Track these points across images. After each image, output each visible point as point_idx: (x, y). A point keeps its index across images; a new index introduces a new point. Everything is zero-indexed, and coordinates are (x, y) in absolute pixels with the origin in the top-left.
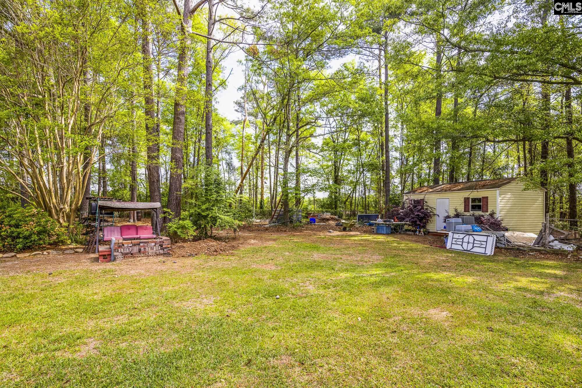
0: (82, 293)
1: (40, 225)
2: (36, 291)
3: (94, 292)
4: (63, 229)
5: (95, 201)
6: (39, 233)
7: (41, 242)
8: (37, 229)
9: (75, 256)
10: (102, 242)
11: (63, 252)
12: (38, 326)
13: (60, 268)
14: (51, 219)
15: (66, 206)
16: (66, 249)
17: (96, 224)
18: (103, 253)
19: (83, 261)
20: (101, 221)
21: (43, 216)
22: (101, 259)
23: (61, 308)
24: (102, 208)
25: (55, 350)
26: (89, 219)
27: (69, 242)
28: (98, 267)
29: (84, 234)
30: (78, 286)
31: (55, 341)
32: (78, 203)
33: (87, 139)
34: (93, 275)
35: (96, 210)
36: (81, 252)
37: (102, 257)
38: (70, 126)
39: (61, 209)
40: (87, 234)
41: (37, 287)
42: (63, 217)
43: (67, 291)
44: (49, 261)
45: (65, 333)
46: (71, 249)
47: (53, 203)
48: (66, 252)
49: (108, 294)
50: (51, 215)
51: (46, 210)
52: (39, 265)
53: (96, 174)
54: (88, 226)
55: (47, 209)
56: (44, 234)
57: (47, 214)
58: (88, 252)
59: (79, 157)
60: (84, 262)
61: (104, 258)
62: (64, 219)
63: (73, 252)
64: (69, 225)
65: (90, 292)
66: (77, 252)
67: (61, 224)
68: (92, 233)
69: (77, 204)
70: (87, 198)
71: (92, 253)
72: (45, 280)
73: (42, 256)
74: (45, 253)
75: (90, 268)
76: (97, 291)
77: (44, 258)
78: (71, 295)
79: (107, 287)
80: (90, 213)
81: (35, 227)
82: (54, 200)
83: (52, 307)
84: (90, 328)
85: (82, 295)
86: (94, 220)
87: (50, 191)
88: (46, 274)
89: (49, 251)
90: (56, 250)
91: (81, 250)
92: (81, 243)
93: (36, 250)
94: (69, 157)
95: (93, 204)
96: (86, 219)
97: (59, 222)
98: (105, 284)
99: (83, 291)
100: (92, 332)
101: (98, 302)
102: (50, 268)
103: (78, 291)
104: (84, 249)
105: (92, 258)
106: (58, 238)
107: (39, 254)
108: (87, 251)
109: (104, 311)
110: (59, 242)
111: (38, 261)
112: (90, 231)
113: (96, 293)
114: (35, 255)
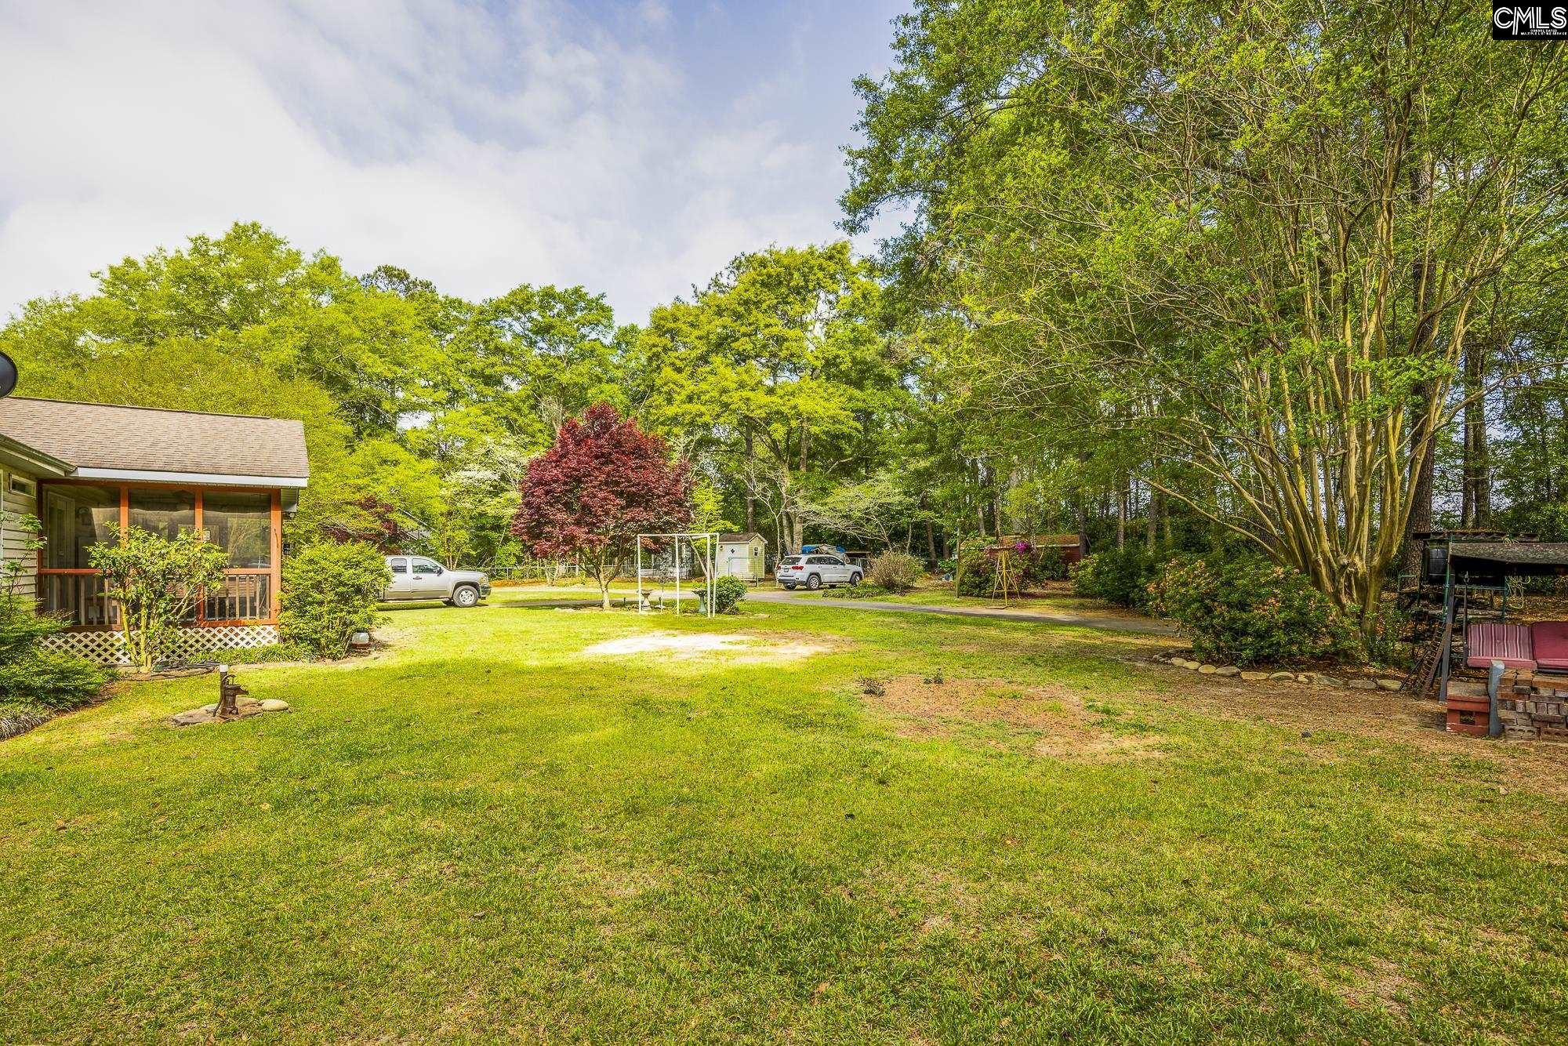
0: (1383, 810)
1: (1290, 607)
2: (1268, 771)
3: (1420, 820)
4: (1347, 622)
5: (1440, 542)
6: (1289, 625)
7: (1295, 648)
8: (1282, 615)
9: (1377, 699)
10: (1459, 667)
11: (1346, 684)
12: (1257, 861)
13: (1332, 724)
14: (1318, 594)
15: (1357, 560)
16: (1356, 676)
17: (1443, 611)
18: (1460, 706)
19: (1399, 716)
20: (1459, 603)
21: (1299, 586)
22: (1452, 723)
23: (1318, 835)
24: (1461, 564)
25: (1286, 945)
26: (1424, 597)
27: (1364, 657)
28: (1440, 745)
29: (1406, 639)
30: (1374, 789)
31: (1289, 921)
32: (1390, 551)
33: (1416, 362)
34: (1420, 766)
35: (1444, 571)
36: (1396, 691)
37: (1458, 717)
38: (1367, 341)
39: (1344, 567)
40: (1416, 638)
41: (1270, 761)
42: (1349, 587)
43: (1342, 794)
44: (1309, 701)
45: (1316, 909)
46: (1368, 676)
47: (1323, 553)
48: (1353, 683)
49: (1465, 839)
50: (1317, 583)
51: (1305, 570)
52: (1283, 707)
53: (1459, 462)
54: (1420, 617)
55: (1310, 568)
56: (1301, 629)
57: (1307, 579)
58: (1416, 695)
59: (1390, 422)
60: (1401, 722)
61: (1462, 722)
62: (1351, 595)
63: (1373, 686)
64: (1363, 611)
65: (1406, 817)
66: (1382, 688)
67: (1342, 607)
68: (1431, 637)
69: (1385, 554)
70: (1417, 536)
71: (1430, 697)
72: (1293, 748)
73: (1295, 685)
74: (1301, 678)
75: (1417, 743)
76: (1429, 819)
77: (1298, 691)
78: (1350, 807)
79: (1465, 818)
80: (1427, 578)
81: (1279, 612)
82: (1326, 545)
83: (1296, 825)
84: (1390, 929)
85: (1380, 817)
86: (1439, 600)
87: (1315, 520)
88: (1297, 730)
89: (1311, 674)
90: (1328, 674)
91: (1395, 685)
92: (1398, 664)
93: (1282, 668)
94: (1364, 426)
95: (1435, 551)
96: (1414, 597)
97: (1338, 602)
98: (1460, 804)
99: (1386, 806)
100: (1392, 941)
101: (1427, 855)
102: (1309, 721)
103: (1372, 803)
104: (1405, 681)
105: (1424, 713)
106: (1334, 644)
107: (1289, 678)
108: (1412, 690)
109: (1441, 891)
110: (1337, 653)
111: (1284, 696)
112: (1424, 630)
113: (1424, 826)
114: (1279, 679)
